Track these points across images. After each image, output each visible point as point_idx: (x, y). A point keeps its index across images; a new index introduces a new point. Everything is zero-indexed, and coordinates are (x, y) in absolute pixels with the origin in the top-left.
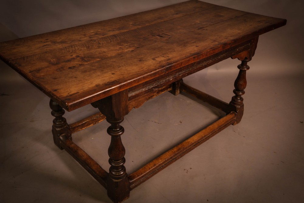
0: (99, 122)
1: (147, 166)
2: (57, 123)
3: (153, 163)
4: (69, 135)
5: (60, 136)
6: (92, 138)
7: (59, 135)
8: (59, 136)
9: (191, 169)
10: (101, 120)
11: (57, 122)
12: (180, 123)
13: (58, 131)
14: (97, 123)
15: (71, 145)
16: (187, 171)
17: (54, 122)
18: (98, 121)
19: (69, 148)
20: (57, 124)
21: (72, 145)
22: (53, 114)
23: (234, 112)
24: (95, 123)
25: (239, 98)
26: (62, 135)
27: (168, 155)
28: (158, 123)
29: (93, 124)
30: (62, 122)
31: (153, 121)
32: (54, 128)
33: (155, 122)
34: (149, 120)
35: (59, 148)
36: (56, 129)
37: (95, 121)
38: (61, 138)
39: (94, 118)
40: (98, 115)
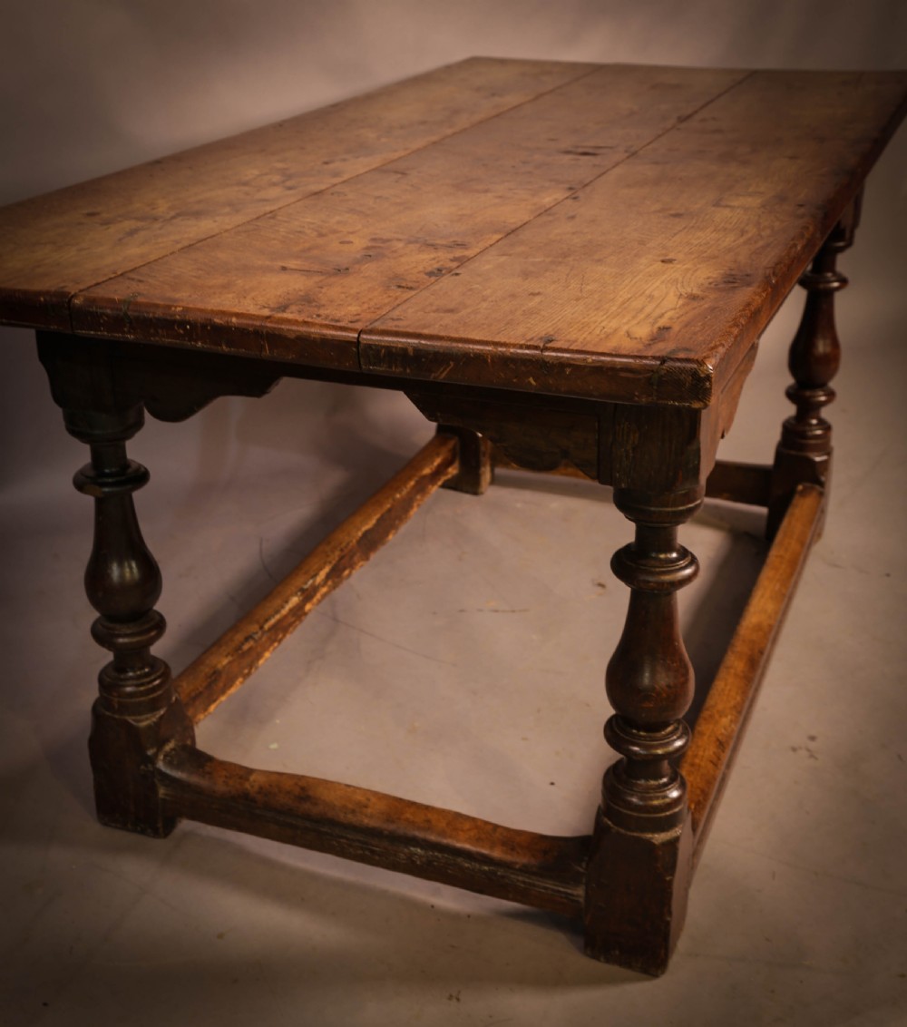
0: (261, 662)
1: (695, 756)
2: (129, 689)
3: (705, 738)
7: (150, 752)
9: (812, 738)
10: (267, 655)
11: (122, 680)
12: (600, 590)
13: (149, 727)
14: (253, 670)
15: (247, 780)
16: (808, 750)
17: (109, 682)
18: (259, 656)
19: (246, 797)
20: (131, 695)
21: (252, 778)
23: (808, 485)
24: (249, 674)
25: (814, 422)
26: (167, 748)
27: (734, 694)
28: (513, 611)
29: (240, 679)
30: (155, 680)
31: (480, 610)
32: (117, 716)
33: (496, 611)
34: (462, 611)
35: (143, 832)
36: (130, 719)
37: (247, 659)
38: (161, 765)
39: (243, 644)
40: (255, 627)
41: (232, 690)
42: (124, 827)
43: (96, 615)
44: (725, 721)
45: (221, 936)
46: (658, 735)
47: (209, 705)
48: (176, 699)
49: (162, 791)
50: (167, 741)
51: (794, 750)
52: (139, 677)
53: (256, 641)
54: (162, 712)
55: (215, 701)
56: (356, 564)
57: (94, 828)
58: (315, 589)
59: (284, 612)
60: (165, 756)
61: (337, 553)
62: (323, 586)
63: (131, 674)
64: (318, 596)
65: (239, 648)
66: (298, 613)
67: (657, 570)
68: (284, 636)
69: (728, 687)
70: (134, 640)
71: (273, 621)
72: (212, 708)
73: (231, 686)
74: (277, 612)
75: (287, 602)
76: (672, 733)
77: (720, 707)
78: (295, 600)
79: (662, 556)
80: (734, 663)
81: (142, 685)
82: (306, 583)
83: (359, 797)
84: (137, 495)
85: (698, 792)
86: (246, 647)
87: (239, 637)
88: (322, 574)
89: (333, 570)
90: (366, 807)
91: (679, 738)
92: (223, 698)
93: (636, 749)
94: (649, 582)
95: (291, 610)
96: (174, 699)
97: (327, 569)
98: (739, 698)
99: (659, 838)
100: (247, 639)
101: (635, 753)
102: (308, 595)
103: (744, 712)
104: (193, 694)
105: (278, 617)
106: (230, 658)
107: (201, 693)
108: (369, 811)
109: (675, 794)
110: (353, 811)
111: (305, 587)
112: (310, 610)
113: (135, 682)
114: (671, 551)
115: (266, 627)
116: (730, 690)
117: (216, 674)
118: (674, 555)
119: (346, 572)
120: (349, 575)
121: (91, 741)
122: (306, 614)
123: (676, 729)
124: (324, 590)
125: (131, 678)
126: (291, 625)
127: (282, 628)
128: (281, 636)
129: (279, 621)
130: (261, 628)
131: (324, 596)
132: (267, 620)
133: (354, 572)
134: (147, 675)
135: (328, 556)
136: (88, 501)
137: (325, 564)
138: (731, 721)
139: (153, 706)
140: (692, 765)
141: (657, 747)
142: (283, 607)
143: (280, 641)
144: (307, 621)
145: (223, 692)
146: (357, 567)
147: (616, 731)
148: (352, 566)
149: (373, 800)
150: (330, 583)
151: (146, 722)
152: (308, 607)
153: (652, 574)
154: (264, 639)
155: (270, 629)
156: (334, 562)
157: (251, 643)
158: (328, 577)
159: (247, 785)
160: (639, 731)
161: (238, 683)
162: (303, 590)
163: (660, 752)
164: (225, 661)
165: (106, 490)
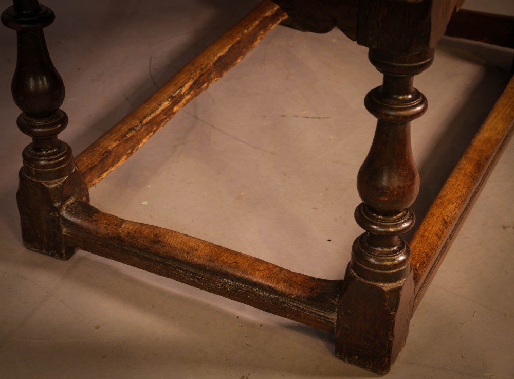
0: (140, 145)
2: (43, 163)
3: (435, 218)
4: (84, 199)
5: (61, 206)
6: (145, 203)
7: (57, 205)
8: (58, 210)
10: (145, 140)
11: (38, 156)
13: (56, 188)
14: (134, 151)
15: (120, 227)
17: (30, 157)
18: (139, 142)
20: (44, 166)
21: (124, 226)
22: (24, 126)
24: (131, 153)
26: (69, 202)
27: (461, 188)
28: (319, 118)
29: (125, 157)
30: (60, 157)
31: (297, 116)
32: (34, 180)
33: (308, 117)
34: (283, 116)
35: (53, 255)
36: (43, 182)
37: (130, 143)
38: (64, 213)
39: (127, 133)
40: (136, 122)
41: (119, 164)
42: (40, 251)
43: (20, 112)
44: (451, 207)
45: (97, 327)
46: (391, 218)
47: (102, 174)
48: (75, 170)
49: (64, 231)
50: (69, 198)
51: (504, 227)
52: (49, 155)
53: (137, 131)
54: (65, 178)
55: (106, 171)
56: (212, 80)
57: (21, 250)
58: (181, 97)
59: (158, 112)
60: (67, 208)
61: (199, 72)
62: (187, 94)
63: (44, 152)
64: (184, 101)
65: (125, 136)
66: (168, 113)
67: (396, 107)
68: (158, 128)
69: (458, 183)
70: (46, 130)
71: (149, 118)
72: (105, 175)
73: (119, 161)
74: (153, 112)
75: (160, 105)
76: (401, 218)
77: (449, 197)
78: (166, 104)
79: (401, 97)
80: (466, 165)
81: (51, 160)
82: (175, 92)
83: (193, 244)
84: (46, 30)
85: (424, 255)
86: (129, 135)
87: (125, 128)
88: (187, 86)
89: (194, 84)
90: (196, 250)
91: (405, 222)
92: (112, 169)
93: (375, 227)
94: (389, 115)
95: (163, 111)
96: (74, 170)
97: (190, 83)
98: (464, 191)
99: (387, 287)
100: (130, 130)
101: (374, 230)
102: (176, 101)
103: (467, 202)
104: (90, 166)
105: (153, 115)
106: (117, 143)
107: (96, 165)
108: (198, 253)
109: (401, 258)
110: (188, 253)
111: (174, 95)
112: (177, 111)
113: (46, 158)
114: (408, 94)
115: (144, 122)
116: (459, 185)
117: (107, 153)
118: (410, 96)
119: (205, 85)
120: (207, 87)
121: (19, 195)
122: (174, 113)
123: (404, 215)
124: (188, 97)
125: (44, 155)
126: (162, 121)
127: (156, 123)
128: (155, 128)
129: (154, 118)
130: (141, 122)
131: (188, 101)
132: (145, 118)
133: (211, 85)
134: (55, 154)
135: (192, 74)
136: (13, 33)
137: (189, 79)
138: (456, 207)
139: (59, 174)
140: (423, 236)
141: (389, 227)
142: (157, 109)
143: (155, 131)
144: (174, 118)
145: (112, 165)
146: (214, 81)
147: (363, 215)
148: (209, 81)
149: (202, 246)
150: (192, 92)
151: (54, 184)
152: (175, 109)
153: (392, 109)
154: (142, 130)
155: (147, 124)
156: (196, 78)
157: (133, 132)
158: (191, 88)
159: (120, 231)
160: (378, 215)
161: (123, 159)
162: (172, 97)
163: (392, 230)
164: (114, 145)
165: (23, 26)
